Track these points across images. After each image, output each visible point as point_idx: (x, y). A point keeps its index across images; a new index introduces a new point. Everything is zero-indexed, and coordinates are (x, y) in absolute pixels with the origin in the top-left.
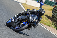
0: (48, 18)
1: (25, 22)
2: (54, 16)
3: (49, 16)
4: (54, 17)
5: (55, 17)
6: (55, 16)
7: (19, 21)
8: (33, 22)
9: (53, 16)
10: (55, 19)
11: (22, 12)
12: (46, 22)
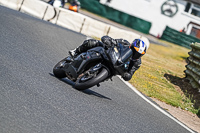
0: (172, 82)
2: (191, 77)
4: (191, 80)
9: (187, 75)
10: (194, 85)
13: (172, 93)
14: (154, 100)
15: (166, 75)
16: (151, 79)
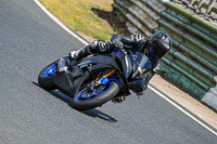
0: (100, 16)
1: (108, 78)
2: (118, 10)
3: (103, 11)
4: (118, 14)
5: (122, 14)
6: (121, 10)
7: (87, 74)
8: (135, 79)
9: (114, 9)
10: (121, 19)
11: (96, 43)
12: (95, 28)
13: (99, 27)
14: (80, 34)
15: (93, 9)
16: (77, 13)
